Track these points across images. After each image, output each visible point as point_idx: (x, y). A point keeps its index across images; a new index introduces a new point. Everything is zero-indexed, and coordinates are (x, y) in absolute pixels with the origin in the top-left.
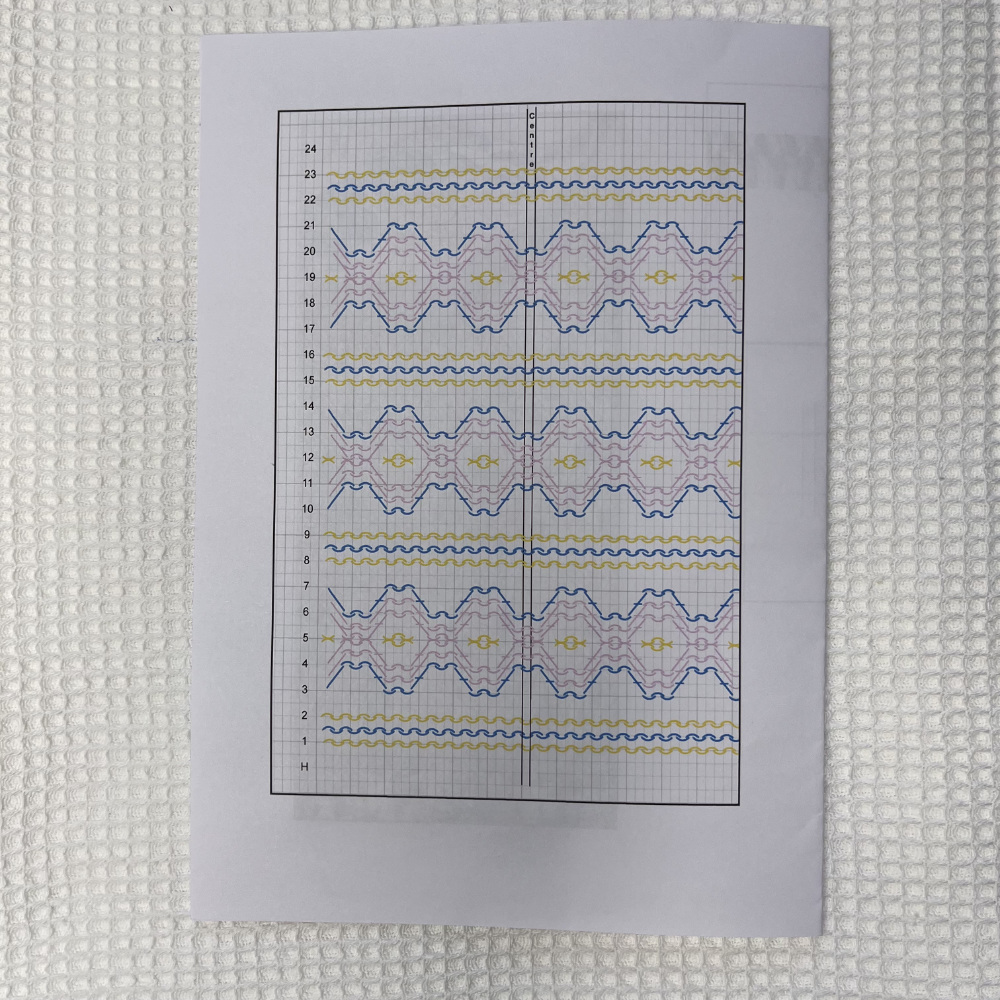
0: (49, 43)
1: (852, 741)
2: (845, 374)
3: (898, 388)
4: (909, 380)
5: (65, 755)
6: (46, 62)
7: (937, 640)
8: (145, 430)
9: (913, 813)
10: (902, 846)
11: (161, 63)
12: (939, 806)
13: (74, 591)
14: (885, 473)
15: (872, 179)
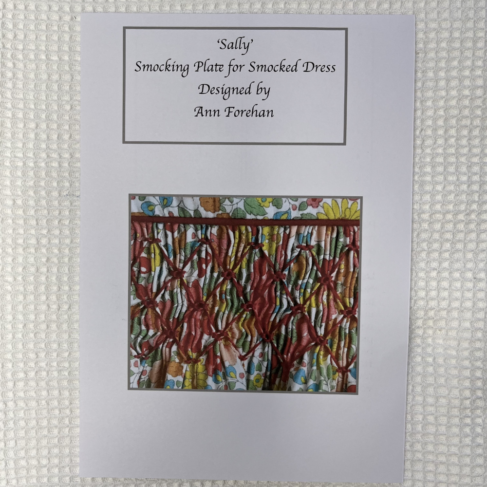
0: (10, 36)
1: (424, 411)
2: (428, 223)
3: (455, 231)
4: (461, 226)
5: (14, 412)
6: (8, 46)
7: (469, 360)
8: (60, 242)
9: (454, 449)
10: (448, 465)
11: (69, 47)
12: (468, 446)
13: (21, 326)
14: (446, 274)
15: (446, 120)
